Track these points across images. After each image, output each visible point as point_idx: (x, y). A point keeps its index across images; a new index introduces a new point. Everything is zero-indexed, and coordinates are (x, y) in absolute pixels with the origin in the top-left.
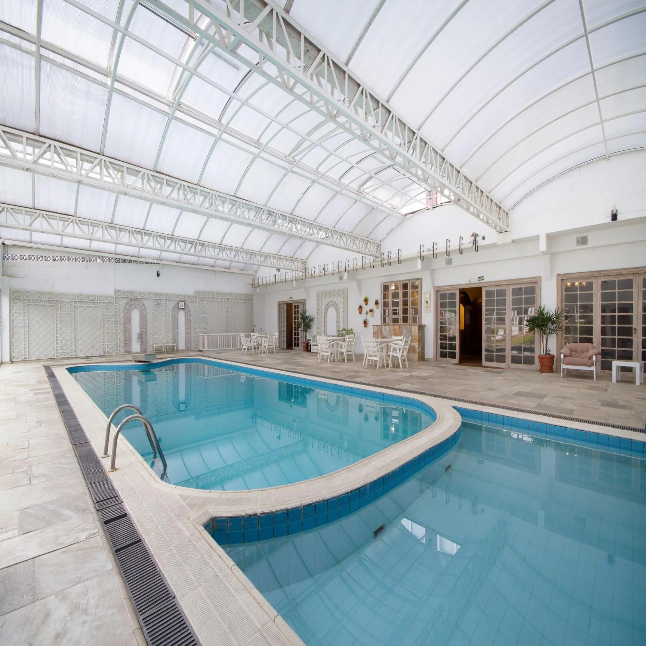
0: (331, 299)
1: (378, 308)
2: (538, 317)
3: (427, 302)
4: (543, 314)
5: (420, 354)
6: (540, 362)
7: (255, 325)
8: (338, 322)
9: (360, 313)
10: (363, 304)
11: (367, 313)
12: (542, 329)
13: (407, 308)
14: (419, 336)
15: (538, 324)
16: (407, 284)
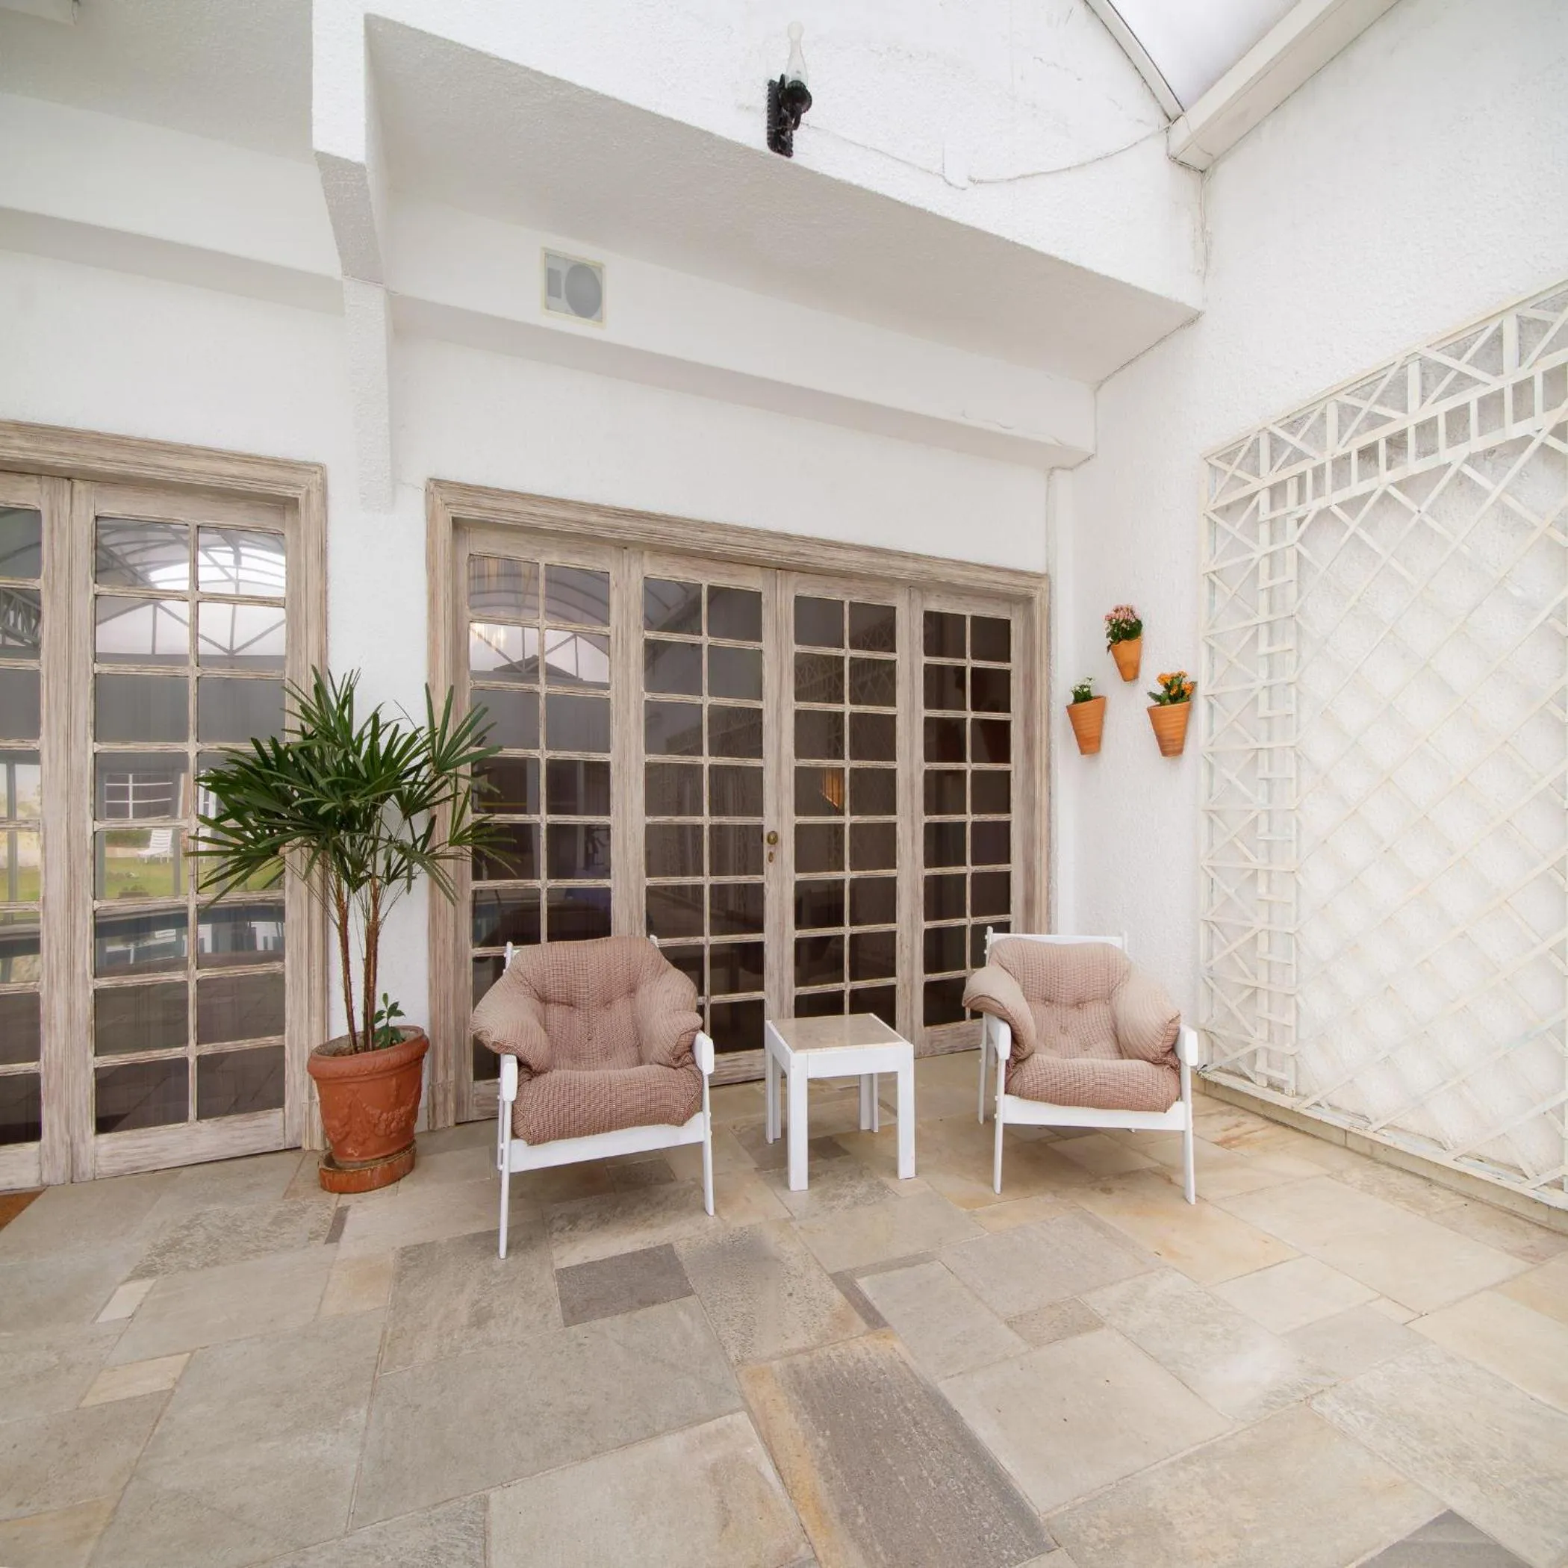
2: (305, 750)
4: (348, 727)
6: (326, 1114)
12: (339, 851)
15: (310, 808)
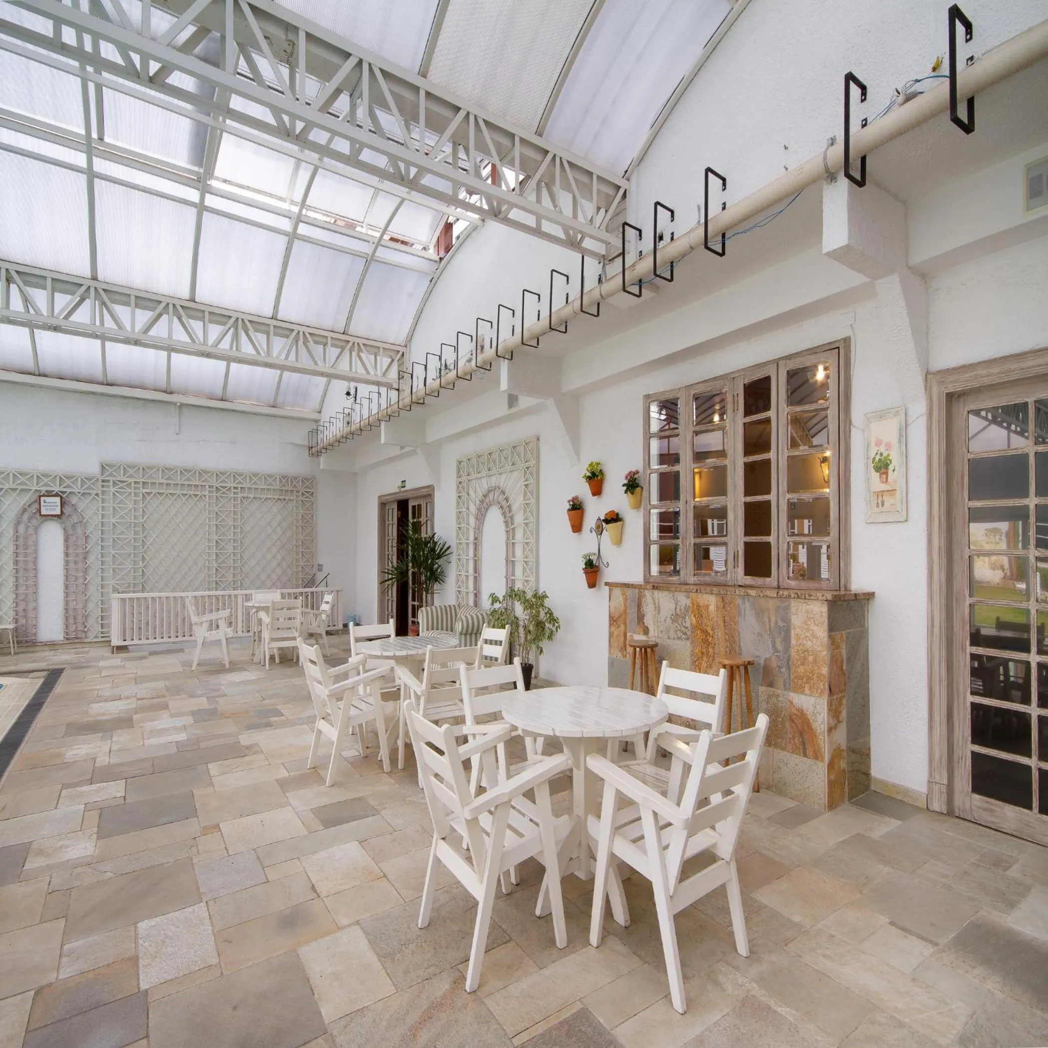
0: (493, 481)
1: (637, 506)
3: (882, 467)
5: (843, 765)
7: (320, 566)
8: (510, 563)
9: (577, 527)
10: (583, 490)
11: (599, 530)
13: (768, 504)
14: (835, 660)
16: (768, 379)
